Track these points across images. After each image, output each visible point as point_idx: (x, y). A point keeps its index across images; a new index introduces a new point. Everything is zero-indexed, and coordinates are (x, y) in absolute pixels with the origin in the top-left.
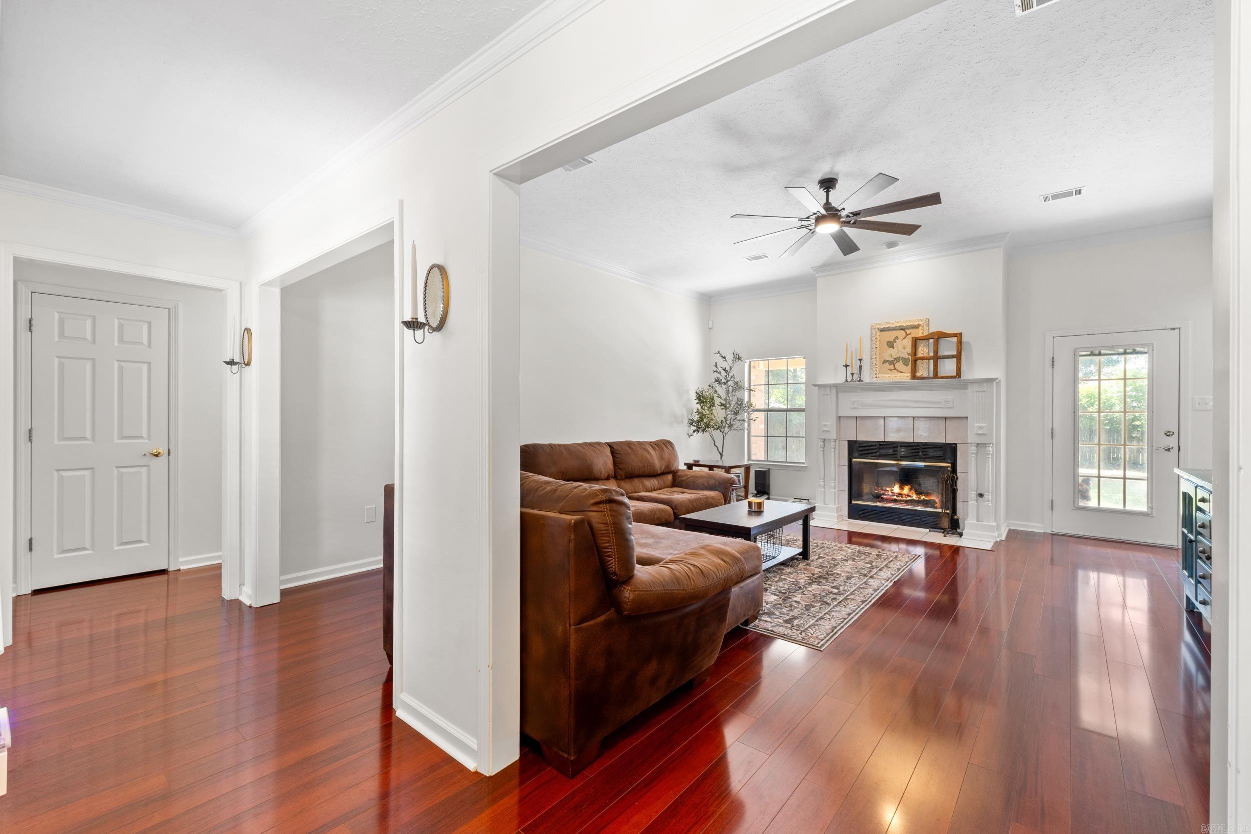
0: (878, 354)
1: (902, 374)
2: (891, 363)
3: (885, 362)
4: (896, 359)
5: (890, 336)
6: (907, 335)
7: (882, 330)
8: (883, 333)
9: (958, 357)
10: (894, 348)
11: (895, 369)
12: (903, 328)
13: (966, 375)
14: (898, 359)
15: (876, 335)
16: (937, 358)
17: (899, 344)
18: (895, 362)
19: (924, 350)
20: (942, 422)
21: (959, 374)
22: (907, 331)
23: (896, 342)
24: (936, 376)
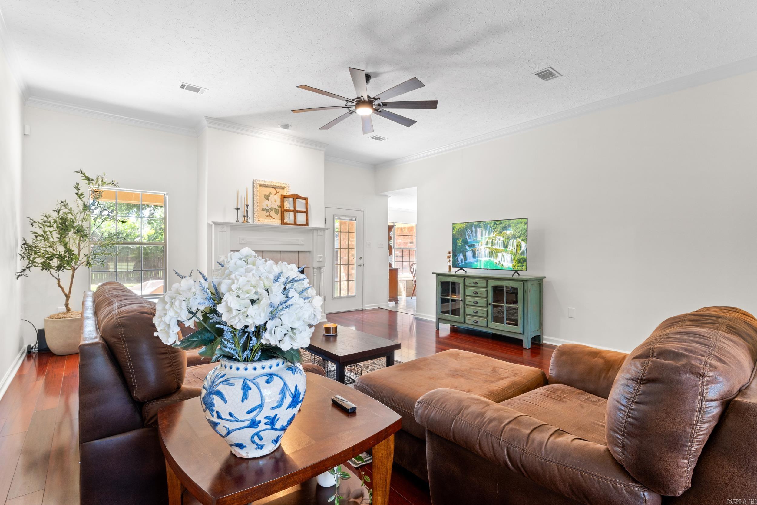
0: (259, 203)
1: (273, 220)
2: (267, 211)
3: (263, 210)
4: (270, 208)
5: (267, 191)
6: (277, 193)
7: (261, 185)
8: (261, 187)
9: (306, 212)
10: (269, 200)
11: (270, 216)
12: (275, 187)
13: (312, 224)
14: (272, 209)
15: (257, 188)
16: (295, 211)
17: (272, 198)
18: (270, 211)
19: (288, 205)
20: (296, 255)
21: (307, 224)
22: (276, 189)
23: (270, 196)
24: (295, 224)
